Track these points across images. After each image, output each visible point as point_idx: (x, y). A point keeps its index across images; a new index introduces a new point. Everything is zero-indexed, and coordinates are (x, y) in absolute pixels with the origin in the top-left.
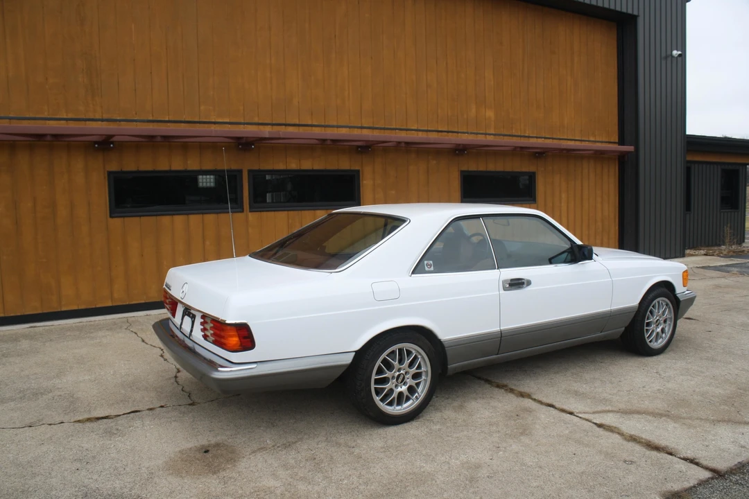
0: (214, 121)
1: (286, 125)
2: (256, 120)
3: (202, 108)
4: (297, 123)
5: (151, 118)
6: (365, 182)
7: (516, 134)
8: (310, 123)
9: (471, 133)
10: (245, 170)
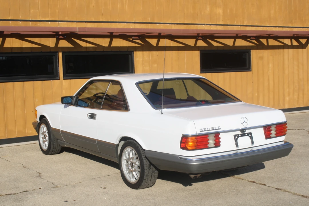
0: (39, 20)
2: (67, 19)
3: (32, 11)
6: (137, 59)
7: (237, 24)
8: (101, 20)
9: (207, 25)
10: (60, 52)
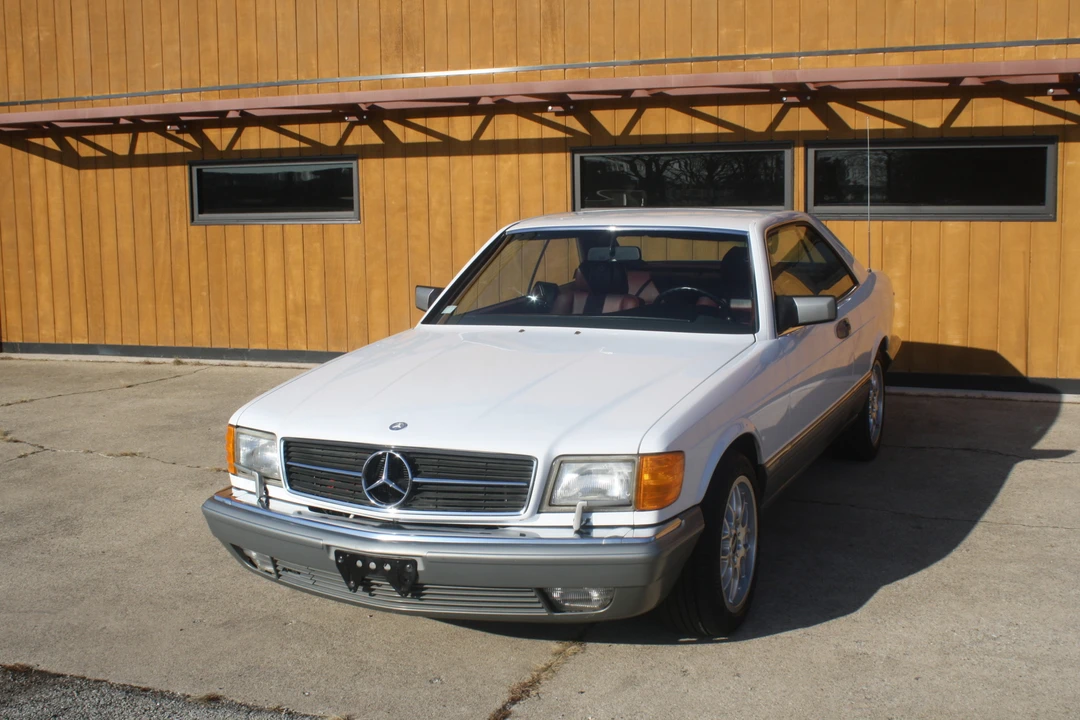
0: (743, 53)
1: (884, 50)
2: (824, 46)
4: (911, 44)
5: (637, 58)
10: (799, 146)
